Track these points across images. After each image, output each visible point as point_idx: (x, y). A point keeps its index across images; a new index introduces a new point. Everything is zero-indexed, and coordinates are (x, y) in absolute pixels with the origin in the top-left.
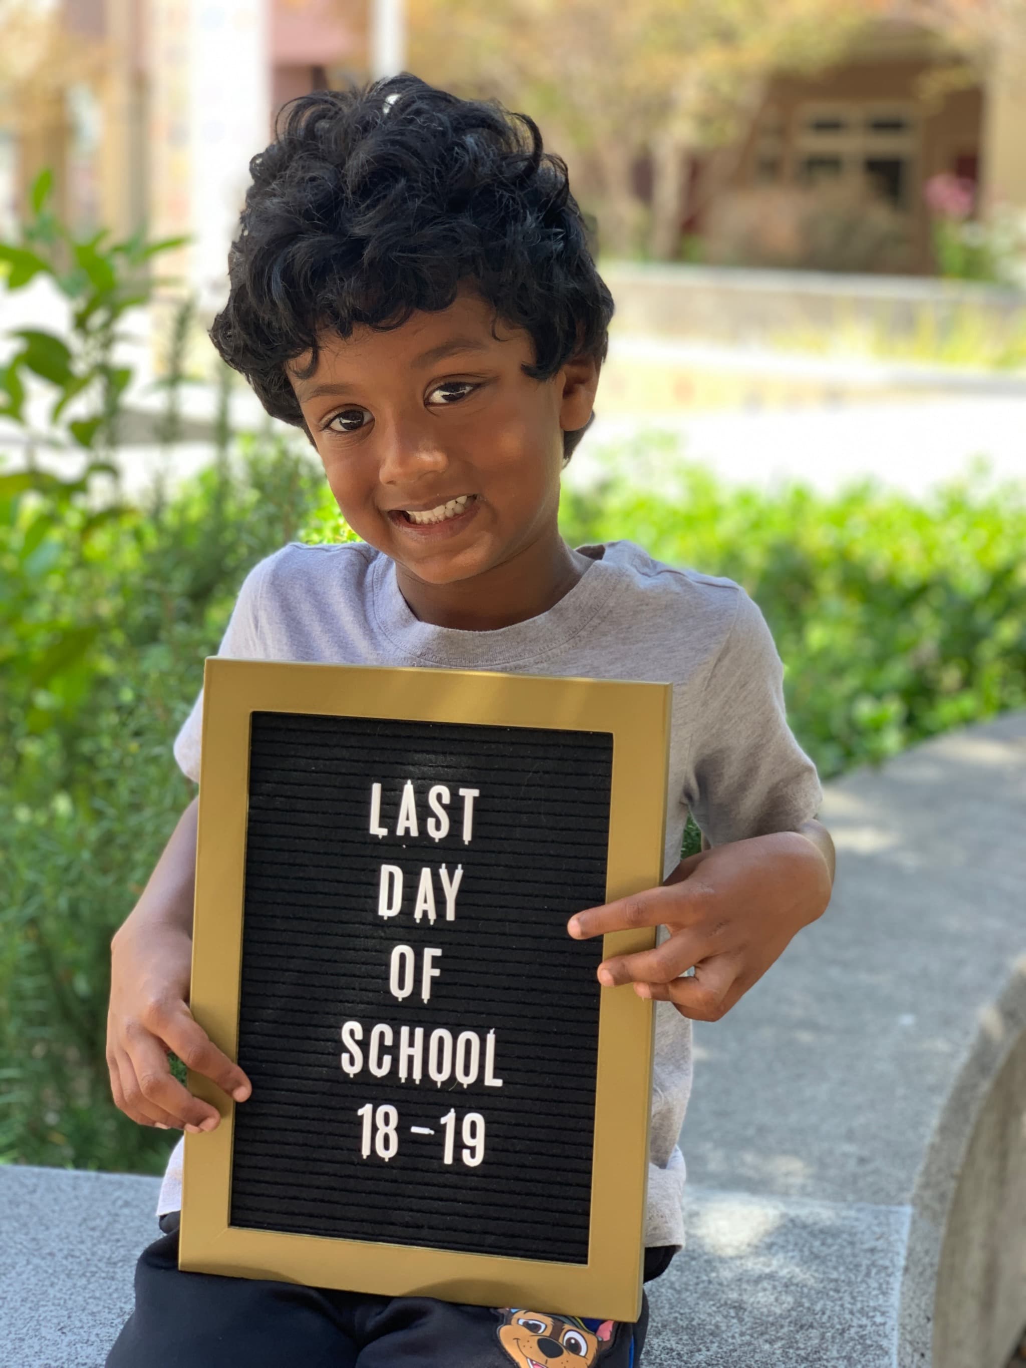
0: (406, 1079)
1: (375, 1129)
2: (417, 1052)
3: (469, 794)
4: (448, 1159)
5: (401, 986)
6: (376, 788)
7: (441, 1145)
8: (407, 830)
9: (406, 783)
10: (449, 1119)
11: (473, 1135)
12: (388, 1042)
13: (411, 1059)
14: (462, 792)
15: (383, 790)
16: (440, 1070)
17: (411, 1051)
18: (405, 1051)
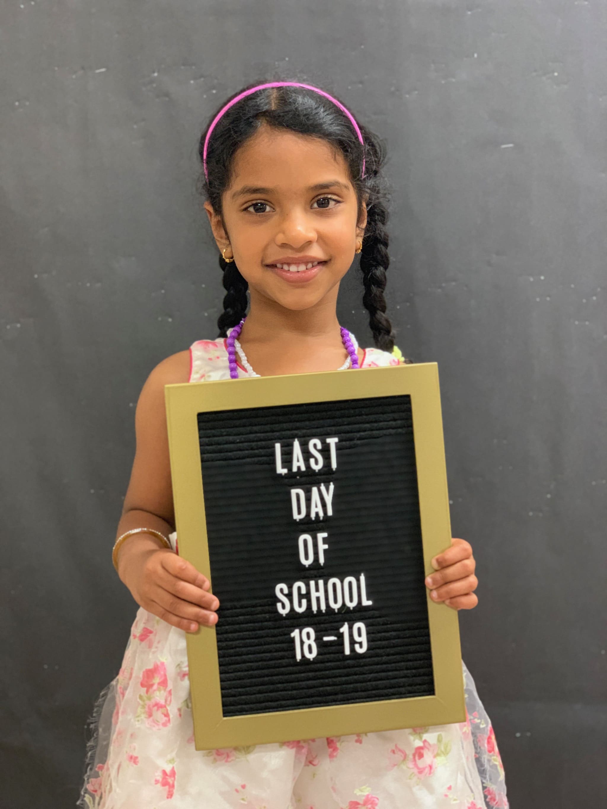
0: (317, 611)
1: (302, 643)
2: (321, 594)
3: (333, 441)
4: (347, 652)
5: (307, 558)
6: (278, 446)
7: (342, 644)
8: (299, 468)
9: (294, 441)
10: (345, 629)
11: (360, 635)
12: (304, 591)
13: (318, 599)
14: (329, 440)
15: (282, 447)
16: (336, 601)
17: (317, 594)
18: (314, 595)
